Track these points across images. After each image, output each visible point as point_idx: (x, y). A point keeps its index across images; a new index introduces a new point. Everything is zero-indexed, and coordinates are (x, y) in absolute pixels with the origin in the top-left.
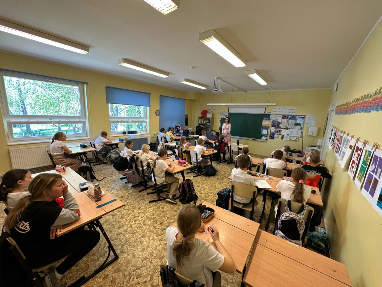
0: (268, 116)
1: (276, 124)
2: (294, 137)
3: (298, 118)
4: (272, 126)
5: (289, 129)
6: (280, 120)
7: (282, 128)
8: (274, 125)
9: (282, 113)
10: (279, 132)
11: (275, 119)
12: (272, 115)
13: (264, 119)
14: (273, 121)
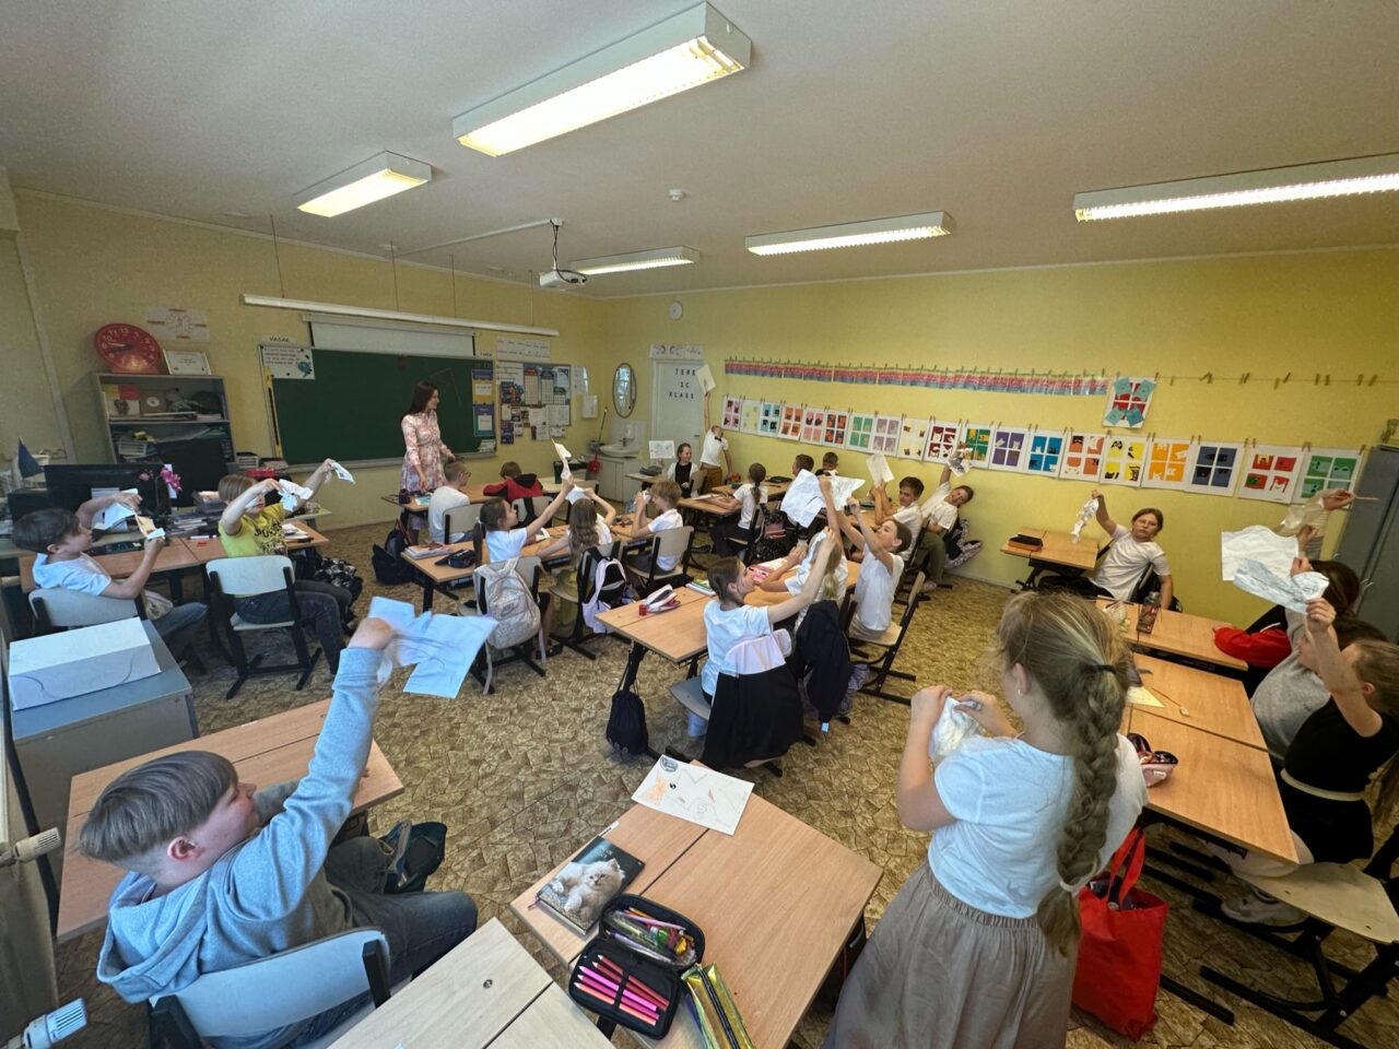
0: (485, 368)
1: (510, 394)
2: (557, 426)
3: (559, 374)
4: (503, 402)
5: (544, 405)
6: (519, 381)
7: (528, 406)
8: (508, 397)
9: (521, 358)
10: (523, 417)
11: (506, 378)
12: (497, 363)
13: (476, 379)
14: (503, 383)
